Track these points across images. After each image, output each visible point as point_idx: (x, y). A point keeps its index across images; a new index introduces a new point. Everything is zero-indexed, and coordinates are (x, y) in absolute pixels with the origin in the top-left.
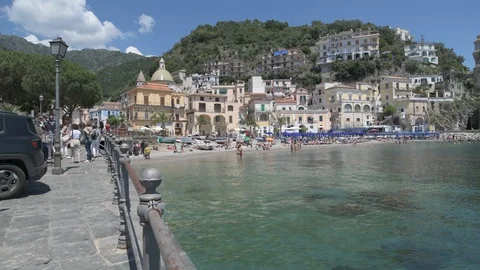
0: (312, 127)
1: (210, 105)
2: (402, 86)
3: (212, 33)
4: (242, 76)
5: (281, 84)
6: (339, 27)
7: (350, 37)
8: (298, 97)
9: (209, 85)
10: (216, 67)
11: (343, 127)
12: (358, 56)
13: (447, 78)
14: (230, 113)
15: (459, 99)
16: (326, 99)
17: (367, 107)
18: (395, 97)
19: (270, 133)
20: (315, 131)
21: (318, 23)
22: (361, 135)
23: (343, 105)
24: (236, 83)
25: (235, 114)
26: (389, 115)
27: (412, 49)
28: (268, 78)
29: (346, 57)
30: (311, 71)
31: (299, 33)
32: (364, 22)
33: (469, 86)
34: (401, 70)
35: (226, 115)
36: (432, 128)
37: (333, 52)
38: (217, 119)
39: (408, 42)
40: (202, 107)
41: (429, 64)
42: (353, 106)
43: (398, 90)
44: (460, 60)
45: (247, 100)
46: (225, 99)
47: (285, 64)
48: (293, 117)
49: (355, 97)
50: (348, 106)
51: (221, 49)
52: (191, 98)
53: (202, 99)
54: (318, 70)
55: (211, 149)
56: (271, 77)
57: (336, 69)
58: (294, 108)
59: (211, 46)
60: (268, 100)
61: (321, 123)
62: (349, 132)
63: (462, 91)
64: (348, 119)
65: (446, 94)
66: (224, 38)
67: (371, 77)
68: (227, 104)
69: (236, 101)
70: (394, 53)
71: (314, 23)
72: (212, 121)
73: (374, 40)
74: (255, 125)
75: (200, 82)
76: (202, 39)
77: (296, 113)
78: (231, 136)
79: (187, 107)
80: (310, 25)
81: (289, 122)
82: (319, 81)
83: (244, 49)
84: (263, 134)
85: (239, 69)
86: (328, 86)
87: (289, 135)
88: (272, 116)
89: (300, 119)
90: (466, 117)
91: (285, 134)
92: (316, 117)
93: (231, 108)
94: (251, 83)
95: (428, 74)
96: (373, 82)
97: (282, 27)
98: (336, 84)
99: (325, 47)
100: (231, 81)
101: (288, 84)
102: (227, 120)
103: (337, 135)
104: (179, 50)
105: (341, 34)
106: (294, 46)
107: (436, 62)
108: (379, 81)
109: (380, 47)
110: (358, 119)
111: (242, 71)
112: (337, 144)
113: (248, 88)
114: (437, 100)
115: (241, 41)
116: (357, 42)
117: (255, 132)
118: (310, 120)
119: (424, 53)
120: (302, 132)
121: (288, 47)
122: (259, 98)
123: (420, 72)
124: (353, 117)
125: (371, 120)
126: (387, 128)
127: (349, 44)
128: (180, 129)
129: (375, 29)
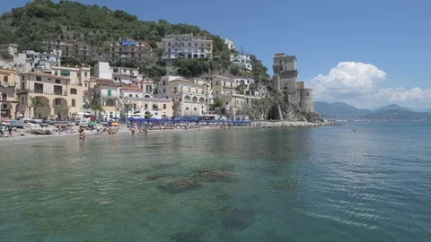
0: (156, 114)
1: (49, 87)
2: (228, 84)
3: (54, 10)
4: (88, 60)
5: (128, 72)
6: (182, 29)
7: (190, 39)
8: (144, 86)
9: (48, 66)
10: (58, 47)
11: (183, 115)
12: (196, 56)
13: (257, 82)
14: (73, 96)
15: (264, 97)
16: (170, 90)
17: (202, 99)
18: (223, 93)
19: (116, 118)
20: (159, 117)
21: (164, 22)
22: (197, 122)
23: (184, 96)
24: (80, 66)
25: (79, 98)
26: (218, 107)
27: (235, 56)
28: (116, 65)
29: (186, 56)
30: (157, 63)
31: (147, 28)
32: (202, 29)
33: (270, 89)
34: (227, 72)
35: (69, 98)
36: (247, 118)
37: (177, 50)
38: (57, 101)
39: (233, 51)
40: (39, 88)
41: (246, 70)
42: (191, 97)
43: (225, 87)
44: (265, 69)
45: (93, 85)
46: (67, 82)
47: (133, 54)
48: (140, 104)
49: (193, 90)
50: (187, 97)
51: (64, 29)
52: (23, 77)
53: (39, 78)
54: (163, 64)
55: (48, 133)
56: (119, 65)
57: (179, 65)
58: (141, 95)
59: (52, 23)
60: (115, 86)
61: (165, 110)
62: (188, 119)
63: (265, 92)
64: (187, 108)
65: (256, 93)
66: (68, 18)
67: (206, 75)
68: (70, 87)
69: (81, 85)
70: (223, 58)
71: (161, 21)
72: (51, 103)
73: (209, 45)
74: (101, 110)
75: (36, 61)
76: (40, 15)
77: (142, 100)
78: (73, 120)
79: (18, 86)
80: (157, 22)
81: (135, 108)
82: (164, 74)
83: (91, 33)
84: (109, 119)
85: (85, 52)
86: (171, 78)
87: (135, 120)
88: (119, 102)
89: (146, 106)
90: (267, 111)
91: (132, 120)
92: (160, 105)
93: (74, 91)
94: (98, 68)
95: (245, 77)
96: (207, 79)
97: (131, 19)
98: (178, 77)
99: (169, 45)
100: (74, 63)
101: (136, 73)
102: (69, 103)
103: (178, 121)
104: (9, 21)
105: (183, 35)
106: (142, 38)
107: (250, 69)
108: (211, 79)
109: (213, 51)
110: (195, 109)
111: (87, 54)
112: (178, 129)
113: (94, 73)
114: (250, 97)
115: (87, 25)
116: (196, 45)
117: (101, 117)
118: (155, 107)
119: (243, 61)
120: (148, 117)
121: (136, 39)
122: (106, 83)
123: (240, 75)
124: (191, 106)
125: (205, 109)
126: (217, 117)
127: (190, 45)
128: (8, 111)
129: (209, 37)
